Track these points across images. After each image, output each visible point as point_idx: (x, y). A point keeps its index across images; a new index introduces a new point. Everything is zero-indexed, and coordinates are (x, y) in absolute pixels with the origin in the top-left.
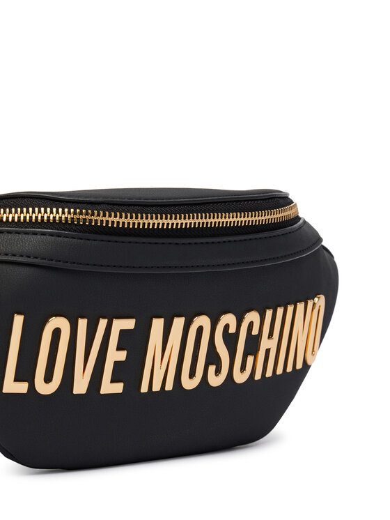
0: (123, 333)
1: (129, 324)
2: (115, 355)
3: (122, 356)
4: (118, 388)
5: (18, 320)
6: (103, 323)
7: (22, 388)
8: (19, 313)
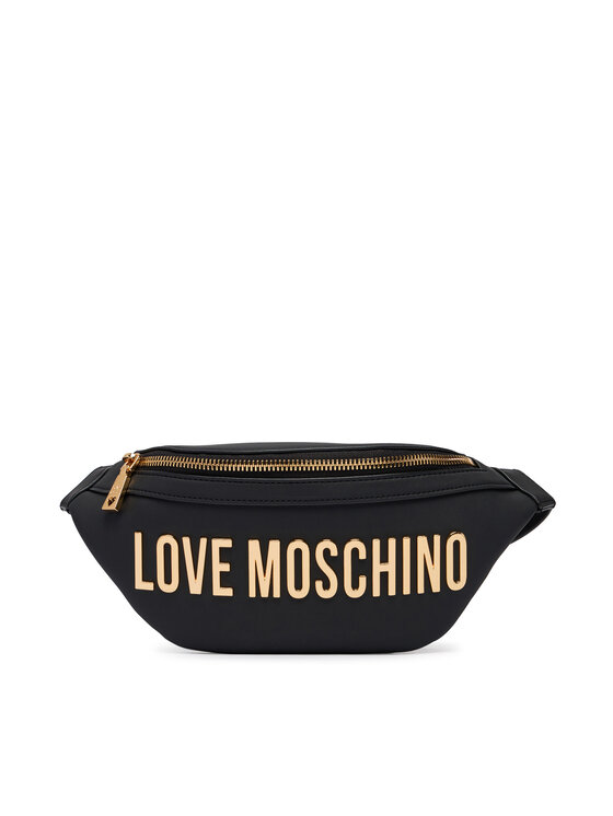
0: (222, 550)
1: (228, 543)
2: (219, 567)
3: (226, 567)
4: (228, 592)
5: (138, 537)
6: (203, 542)
7: (149, 586)
8: (138, 531)
